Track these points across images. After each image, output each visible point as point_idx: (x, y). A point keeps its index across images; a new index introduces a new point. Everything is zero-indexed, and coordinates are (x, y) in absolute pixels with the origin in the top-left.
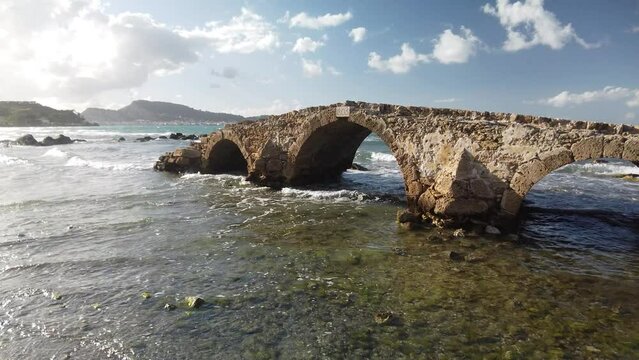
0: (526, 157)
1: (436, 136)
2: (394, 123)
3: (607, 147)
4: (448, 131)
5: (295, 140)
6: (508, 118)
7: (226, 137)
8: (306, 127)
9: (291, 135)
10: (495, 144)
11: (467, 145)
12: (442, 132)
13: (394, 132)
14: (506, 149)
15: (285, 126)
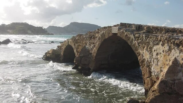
1: (159, 48)
2: (138, 37)
4: (166, 45)
5: (95, 46)
7: (69, 44)
9: (94, 43)
11: (176, 55)
12: (163, 45)
13: (138, 43)
15: (91, 38)
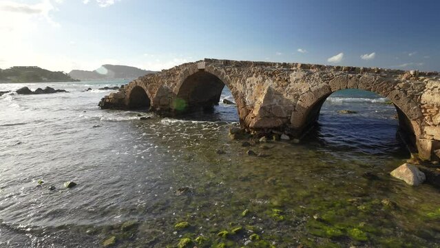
0: (304, 90)
1: (253, 79)
2: (230, 71)
3: (349, 81)
4: (260, 76)
5: (176, 84)
6: (296, 66)
7: (138, 85)
8: (181, 76)
9: (174, 82)
10: (286, 83)
11: (270, 84)
12: (256, 76)
13: (230, 77)
14: (293, 86)
15: (170, 76)
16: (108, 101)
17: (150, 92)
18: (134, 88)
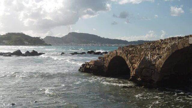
5: (160, 57)
7: (118, 55)
8: (168, 49)
15: (154, 48)
16: (88, 67)
17: (130, 62)
18: (114, 58)
